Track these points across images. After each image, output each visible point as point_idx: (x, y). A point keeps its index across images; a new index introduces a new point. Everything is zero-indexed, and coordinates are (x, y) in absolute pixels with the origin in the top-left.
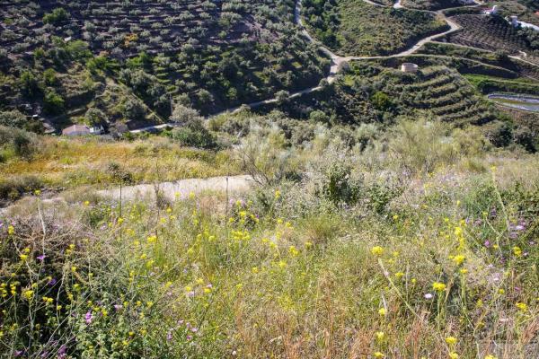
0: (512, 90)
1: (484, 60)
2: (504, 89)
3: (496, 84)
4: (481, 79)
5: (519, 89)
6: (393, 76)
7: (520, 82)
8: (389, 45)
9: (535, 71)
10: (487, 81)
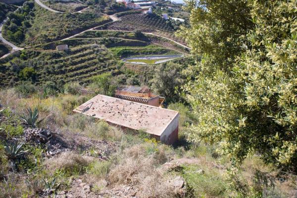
0: (143, 53)
1: (127, 37)
2: (137, 53)
3: (132, 51)
4: (121, 49)
5: (147, 52)
6: (47, 55)
7: (148, 48)
8: (55, 35)
9: (160, 40)
10: (126, 50)
